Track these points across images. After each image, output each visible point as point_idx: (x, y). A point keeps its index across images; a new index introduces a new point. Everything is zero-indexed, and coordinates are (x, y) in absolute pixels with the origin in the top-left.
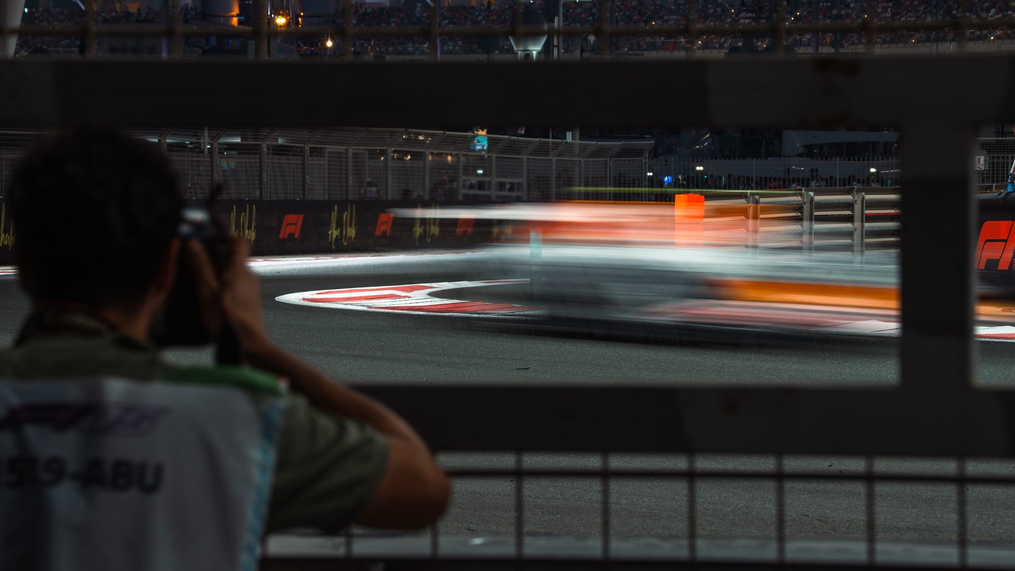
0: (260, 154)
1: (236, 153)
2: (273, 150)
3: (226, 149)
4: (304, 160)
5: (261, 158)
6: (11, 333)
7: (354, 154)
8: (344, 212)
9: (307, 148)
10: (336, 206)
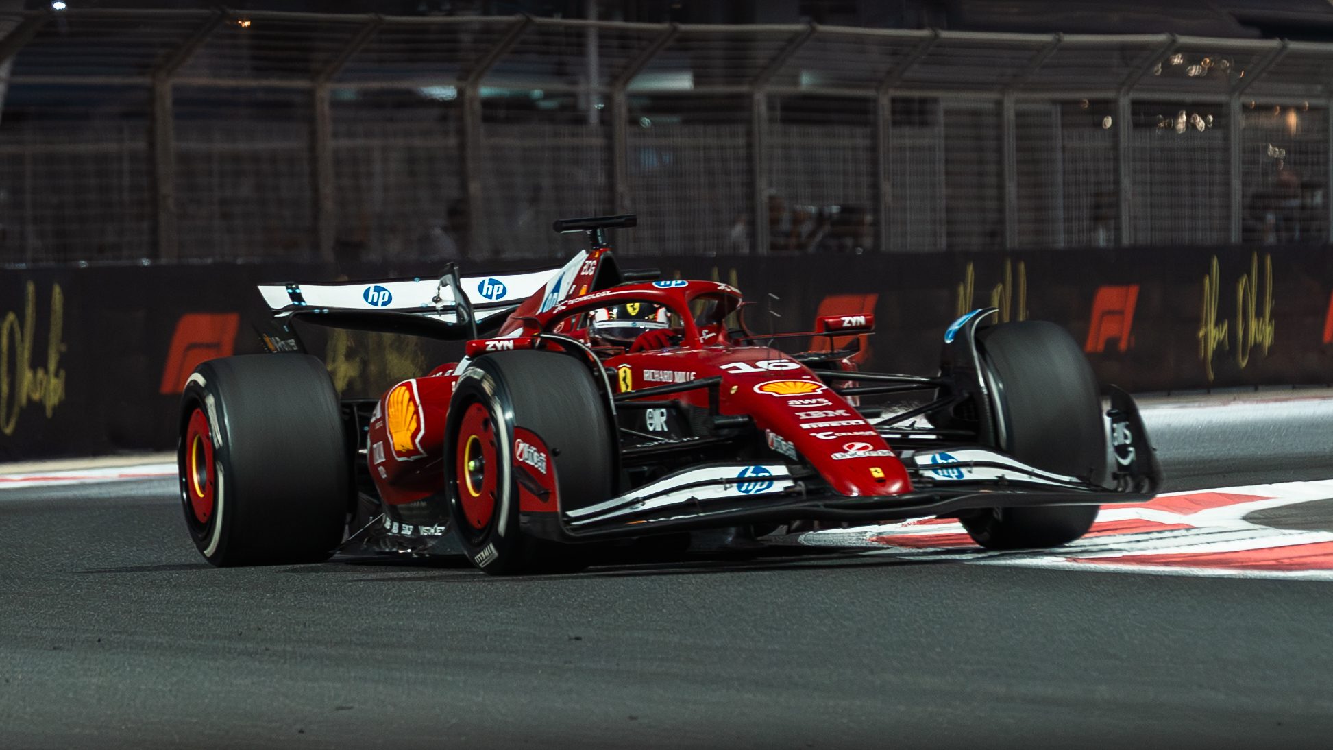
0: (749, 122)
1: (675, 119)
2: (785, 108)
3: (648, 111)
4: (874, 136)
5: (749, 134)
6: (55, 648)
7: (1019, 115)
8: (993, 286)
9: (884, 102)
10: (970, 269)
